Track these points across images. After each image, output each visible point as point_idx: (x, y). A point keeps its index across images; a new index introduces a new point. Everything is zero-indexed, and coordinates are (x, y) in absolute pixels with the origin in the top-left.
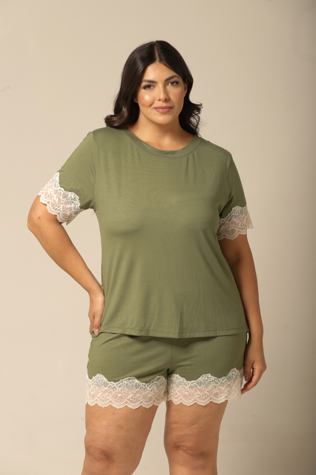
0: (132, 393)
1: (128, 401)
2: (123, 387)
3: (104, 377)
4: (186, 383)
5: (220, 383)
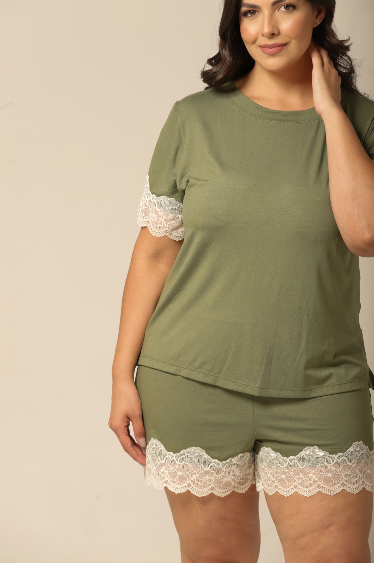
0: (198, 473)
1: (192, 484)
2: (185, 461)
3: (161, 444)
4: (282, 460)
5: (334, 463)
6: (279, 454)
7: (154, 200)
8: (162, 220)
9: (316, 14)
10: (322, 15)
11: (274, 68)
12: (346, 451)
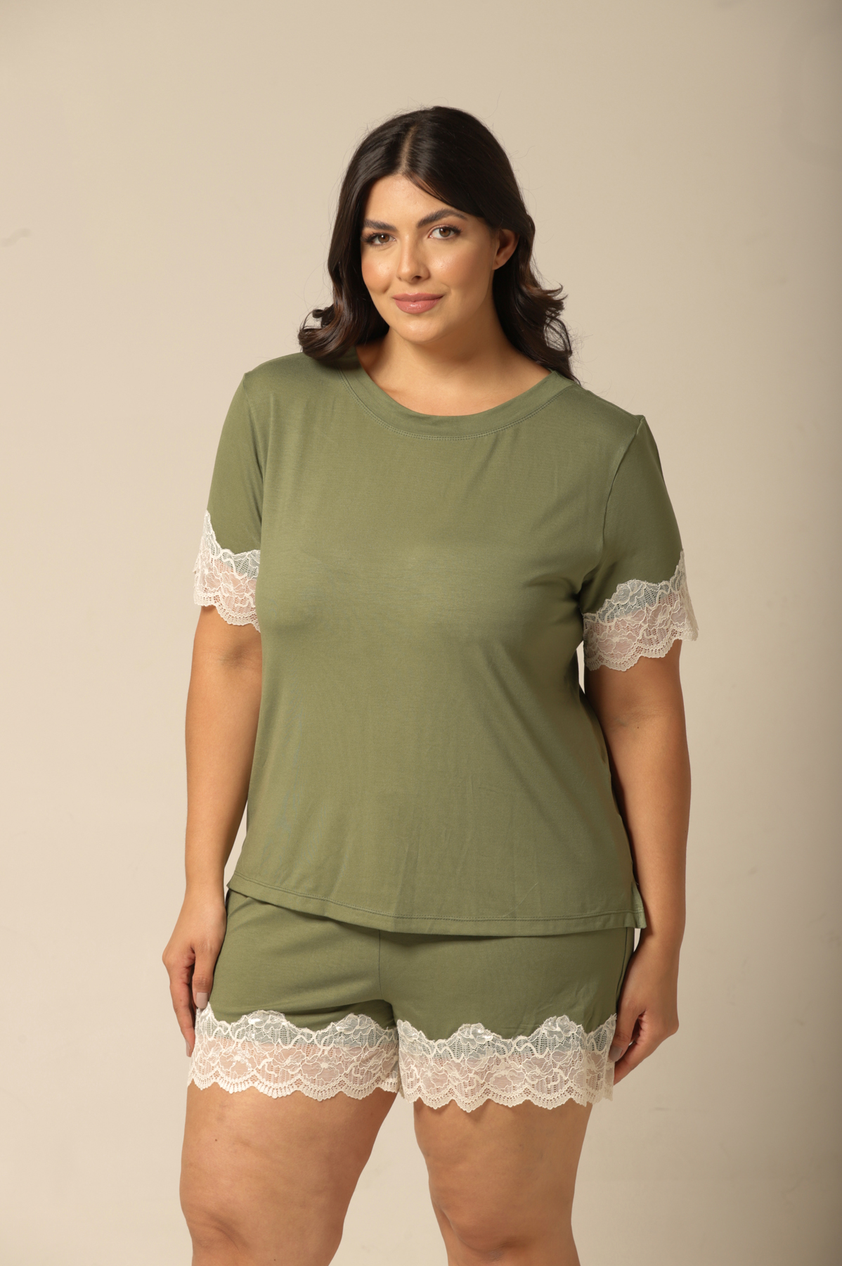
1: (259, 1076)
2: (247, 1036)
3: (210, 1008)
4: (427, 1045)
5: (511, 1053)
6: (423, 1034)
7: (228, 559)
8: (247, 595)
9: (498, 246)
10: (510, 250)
11: (418, 338)
12: (532, 1032)
